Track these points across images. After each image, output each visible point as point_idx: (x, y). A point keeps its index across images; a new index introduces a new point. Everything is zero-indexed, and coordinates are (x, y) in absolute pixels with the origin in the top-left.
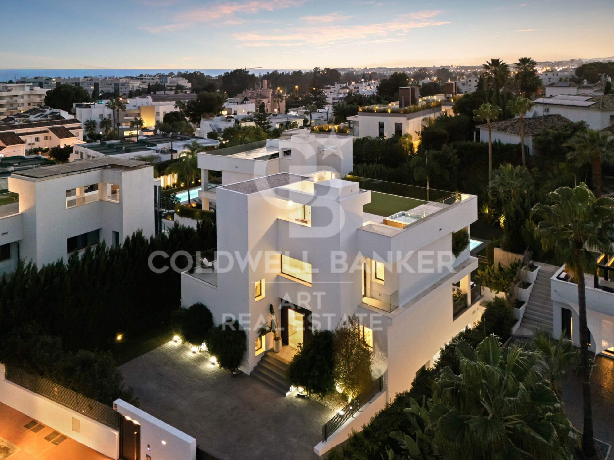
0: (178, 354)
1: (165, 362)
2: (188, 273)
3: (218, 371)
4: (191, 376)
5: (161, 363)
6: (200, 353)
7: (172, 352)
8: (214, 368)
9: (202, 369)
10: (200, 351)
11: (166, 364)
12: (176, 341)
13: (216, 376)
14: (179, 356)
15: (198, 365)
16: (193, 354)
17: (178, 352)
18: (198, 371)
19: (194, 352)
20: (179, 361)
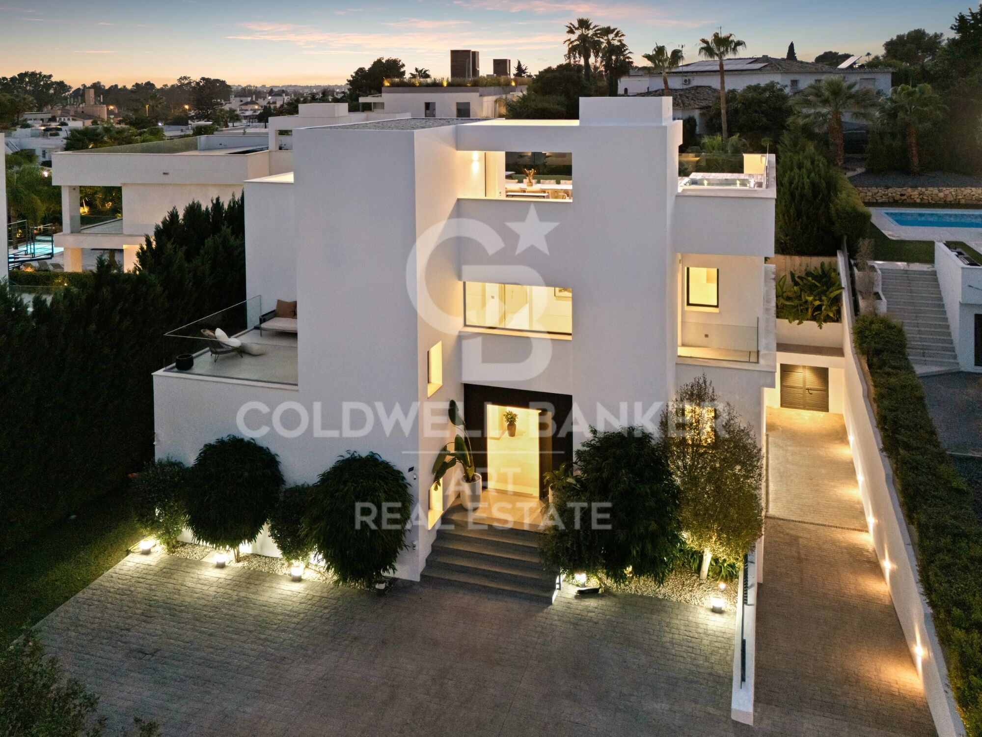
0: (172, 581)
1: (142, 614)
2: (176, 369)
3: (325, 595)
4: (251, 628)
5: (129, 621)
6: (240, 565)
7: (149, 582)
8: (306, 589)
9: (271, 600)
10: (238, 560)
11: (147, 617)
12: (147, 553)
13: (325, 608)
14: (178, 587)
15: (254, 593)
16: (218, 571)
17: (169, 578)
18: (264, 611)
19: (221, 566)
20: (188, 599)
